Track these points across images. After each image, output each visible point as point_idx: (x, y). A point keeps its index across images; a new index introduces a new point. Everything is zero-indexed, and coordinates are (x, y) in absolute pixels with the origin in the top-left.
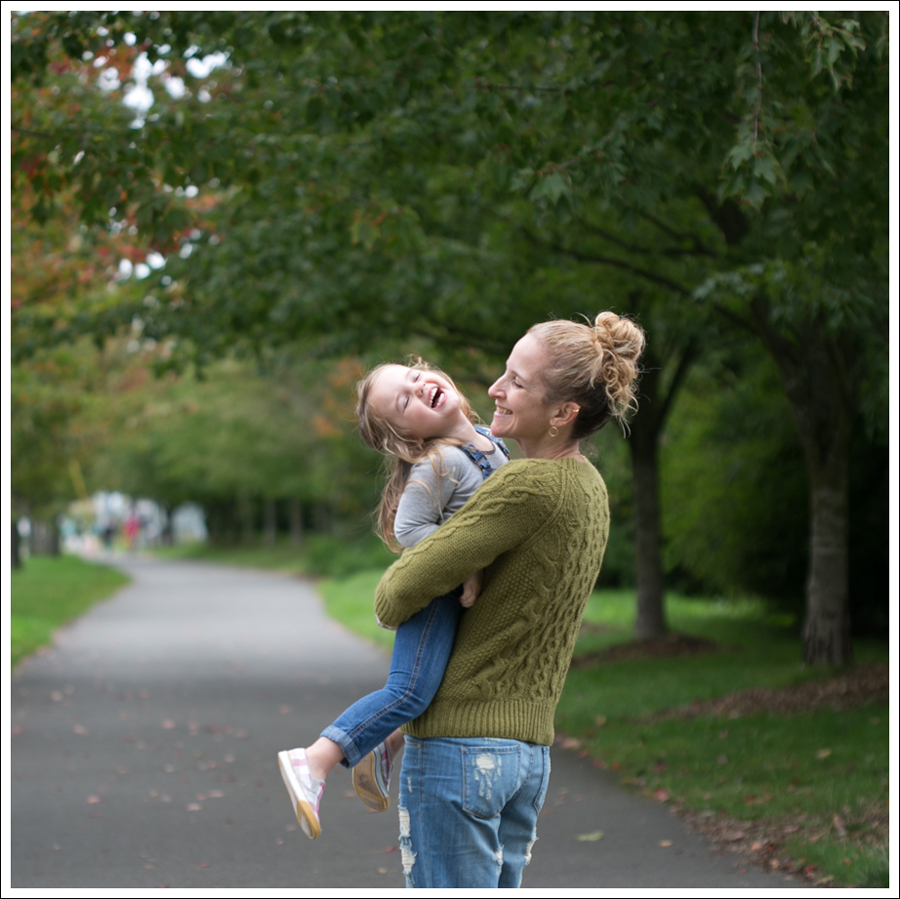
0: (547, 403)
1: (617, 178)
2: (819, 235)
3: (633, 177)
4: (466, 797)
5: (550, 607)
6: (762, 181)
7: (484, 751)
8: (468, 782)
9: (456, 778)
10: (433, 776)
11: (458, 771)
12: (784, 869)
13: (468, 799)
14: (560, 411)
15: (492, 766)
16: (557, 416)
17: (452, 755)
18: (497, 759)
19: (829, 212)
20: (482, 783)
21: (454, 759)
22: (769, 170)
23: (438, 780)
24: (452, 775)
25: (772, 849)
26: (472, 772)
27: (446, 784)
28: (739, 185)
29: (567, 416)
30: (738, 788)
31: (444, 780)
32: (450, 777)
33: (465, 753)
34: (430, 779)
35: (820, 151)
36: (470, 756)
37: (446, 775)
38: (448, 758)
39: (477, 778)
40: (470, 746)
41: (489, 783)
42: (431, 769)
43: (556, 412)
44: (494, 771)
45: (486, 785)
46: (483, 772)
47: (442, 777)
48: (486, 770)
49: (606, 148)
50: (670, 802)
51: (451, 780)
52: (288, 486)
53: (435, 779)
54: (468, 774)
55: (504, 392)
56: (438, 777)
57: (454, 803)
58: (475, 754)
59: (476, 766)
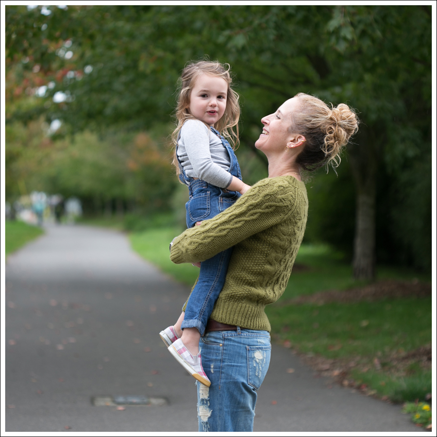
0: (290, 131)
1: (272, 37)
2: (372, 70)
3: (279, 38)
4: (249, 376)
5: (283, 260)
6: (345, 39)
7: (258, 348)
8: (250, 367)
9: (244, 365)
10: (230, 364)
11: (244, 361)
12: (351, 386)
13: (250, 378)
14: (294, 139)
15: (261, 358)
16: (291, 141)
17: (241, 352)
18: (264, 353)
19: (377, 59)
20: (257, 367)
21: (243, 353)
22: (348, 33)
23: (233, 366)
24: (241, 363)
25: (343, 375)
26: (252, 361)
27: (238, 368)
28: (333, 40)
29: (297, 143)
30: (325, 341)
31: (237, 366)
32: (240, 365)
33: (249, 350)
34: (228, 365)
35: (375, 26)
36: (251, 352)
37: (238, 363)
38: (239, 353)
39: (255, 365)
40: (251, 346)
41: (260, 368)
42: (228, 359)
43: (292, 139)
44: (262, 360)
45: (259, 369)
46: (258, 361)
47: (235, 364)
48: (259, 360)
49: (267, 22)
50: (292, 348)
51: (240, 366)
52: (116, 192)
53: (231, 366)
54: (250, 363)
55: (270, 121)
56: (233, 364)
57: (243, 384)
58: (254, 351)
59: (254, 358)
